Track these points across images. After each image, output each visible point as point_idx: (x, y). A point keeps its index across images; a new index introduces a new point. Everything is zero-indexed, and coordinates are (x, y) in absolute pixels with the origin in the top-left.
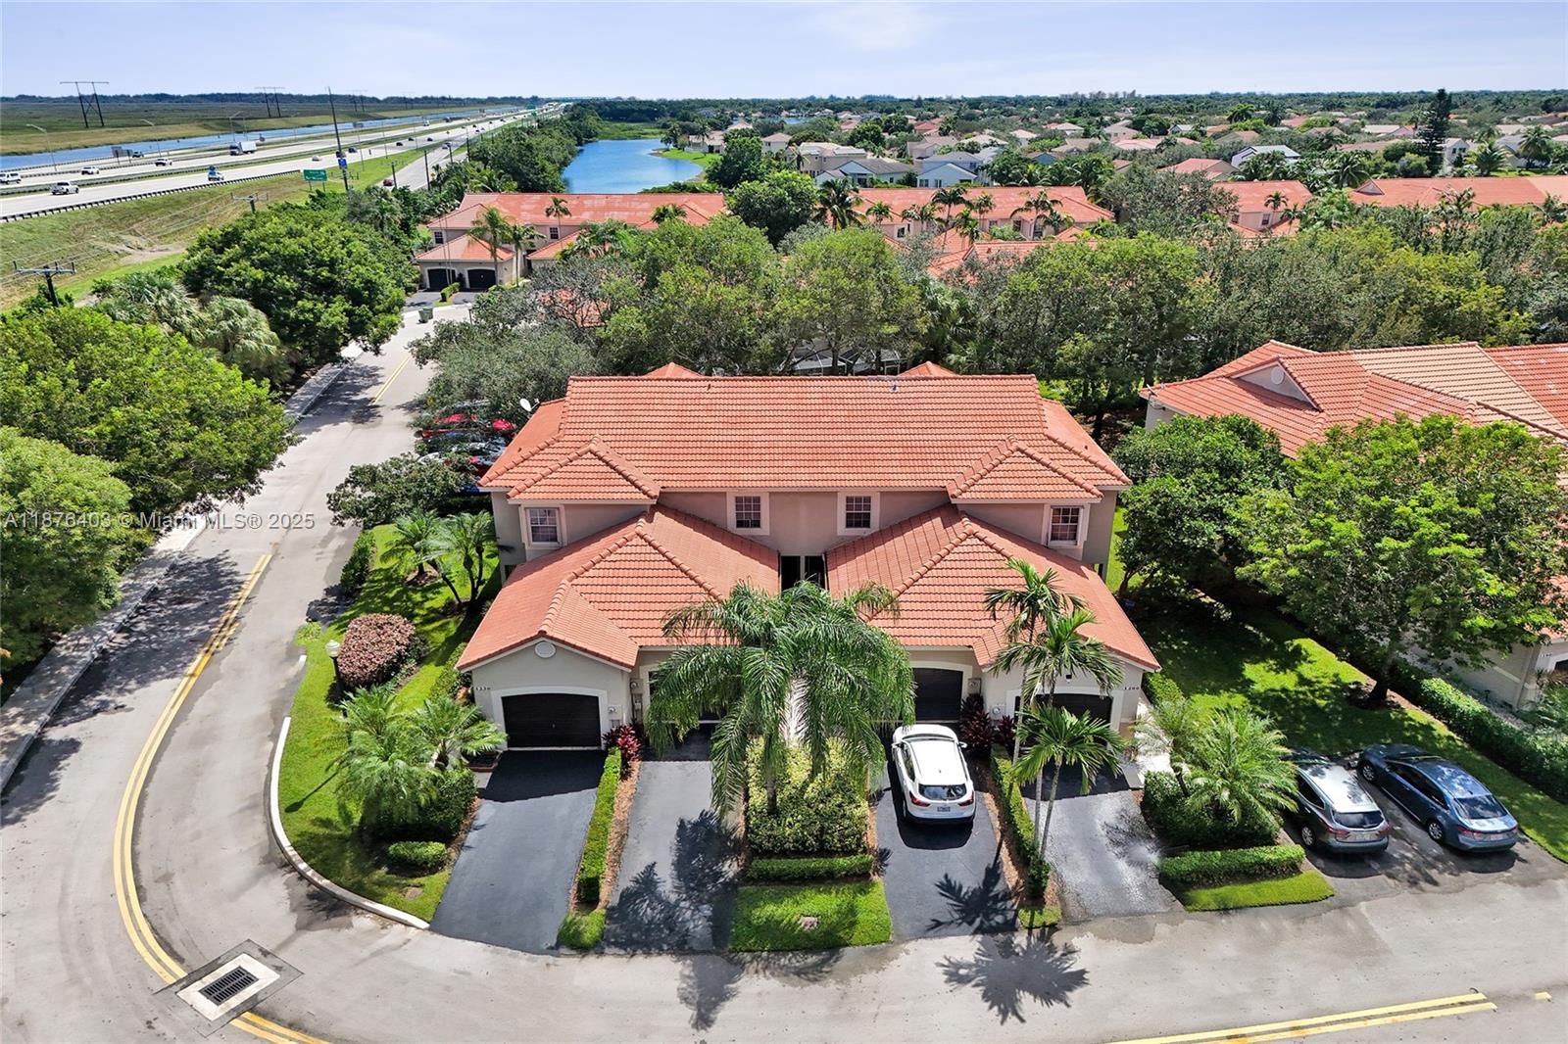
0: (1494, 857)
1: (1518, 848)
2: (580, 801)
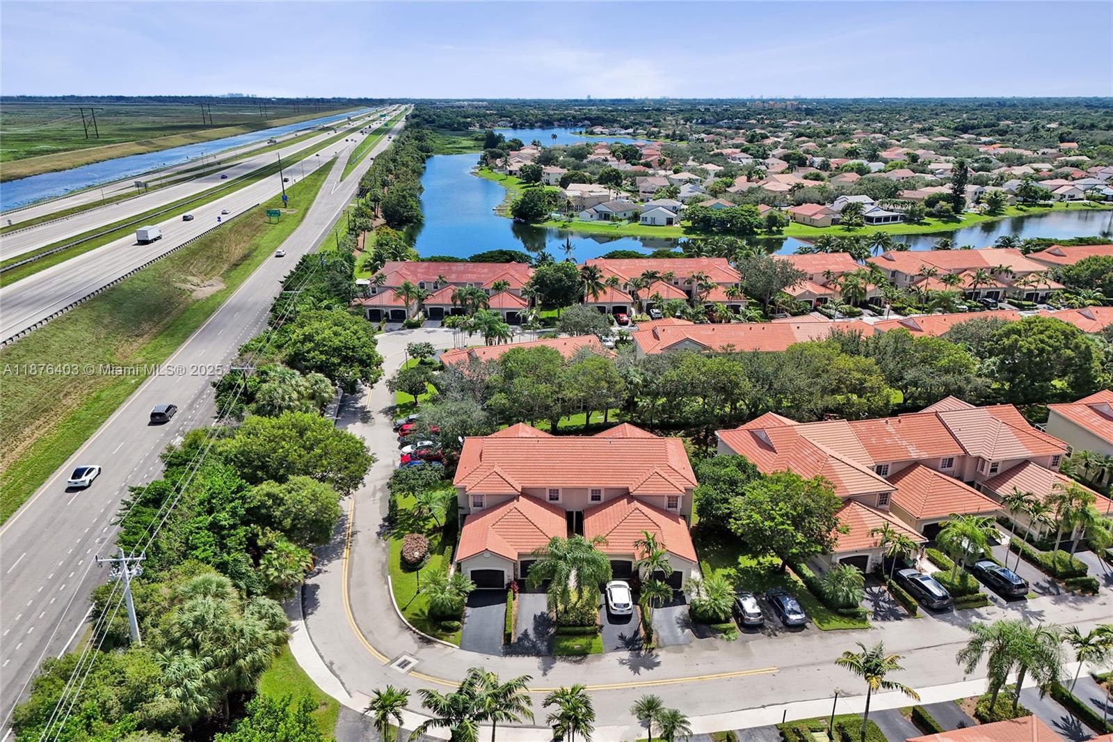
1: (808, 624)
2: (502, 607)
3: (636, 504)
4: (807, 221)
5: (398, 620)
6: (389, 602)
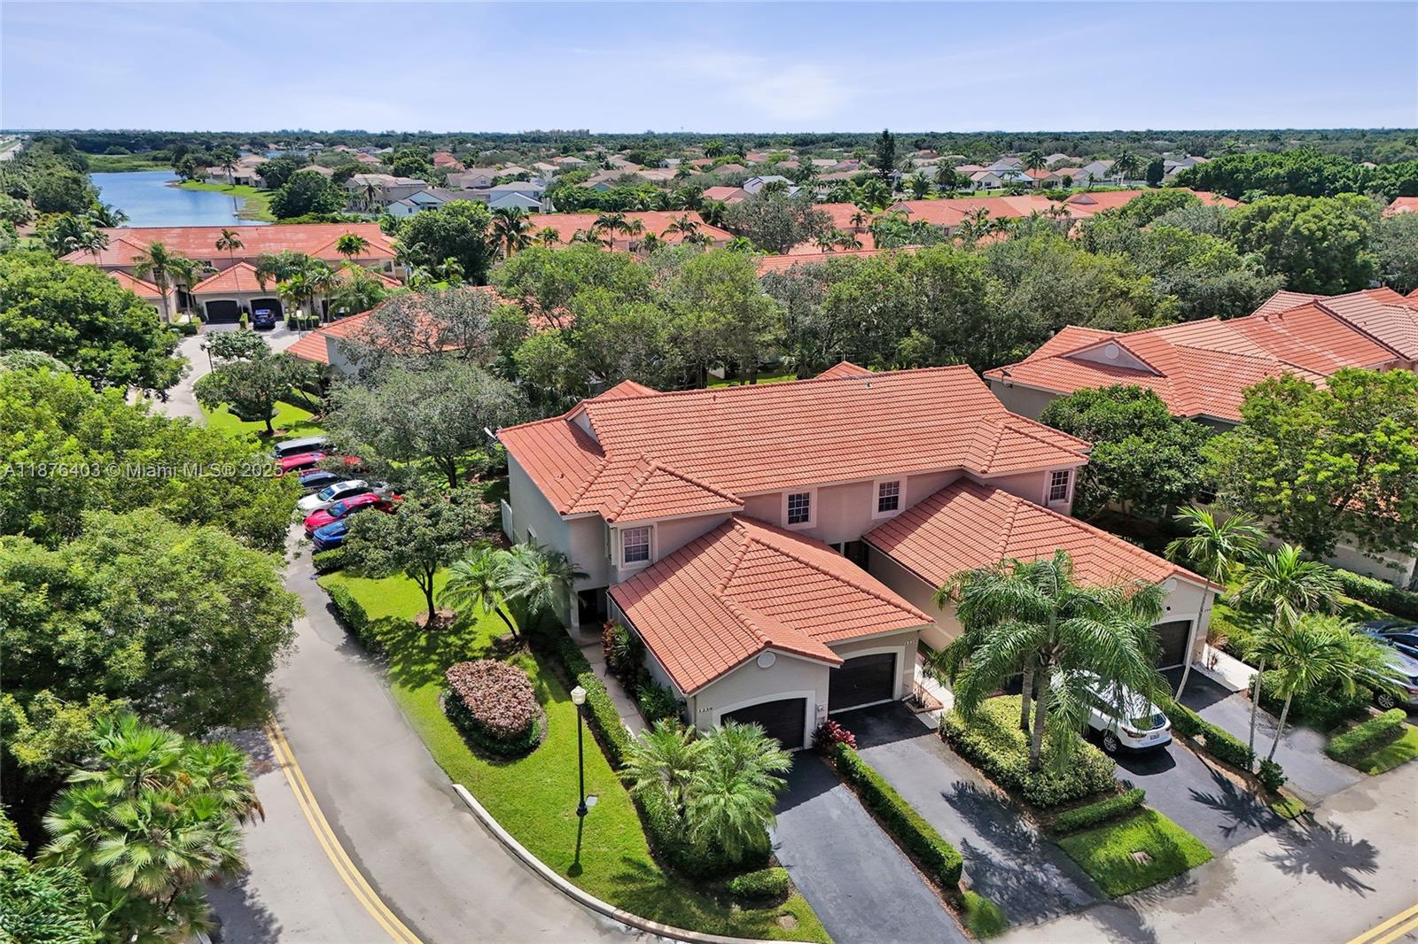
2: (840, 799)
3: (1006, 495)
5: (575, 908)
6: (509, 861)
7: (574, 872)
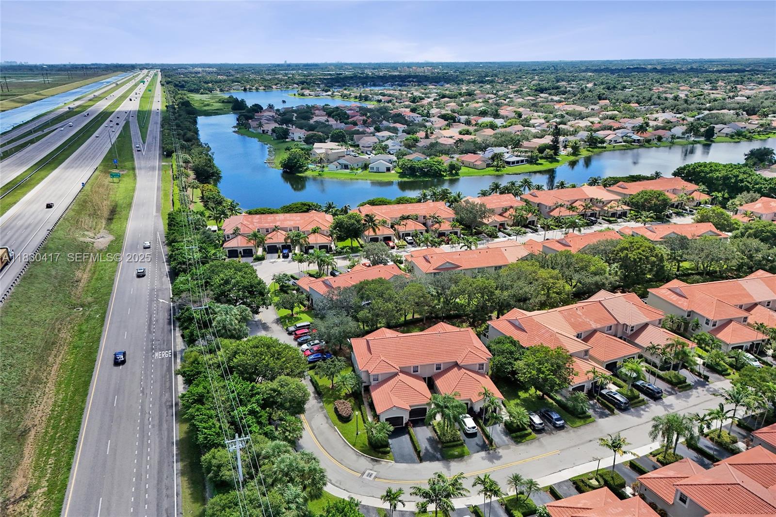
0: (561, 428)
1: (566, 425)
2: (407, 437)
3: (463, 371)
4: (472, 165)
5: (353, 451)
6: (343, 442)
7: (354, 445)
